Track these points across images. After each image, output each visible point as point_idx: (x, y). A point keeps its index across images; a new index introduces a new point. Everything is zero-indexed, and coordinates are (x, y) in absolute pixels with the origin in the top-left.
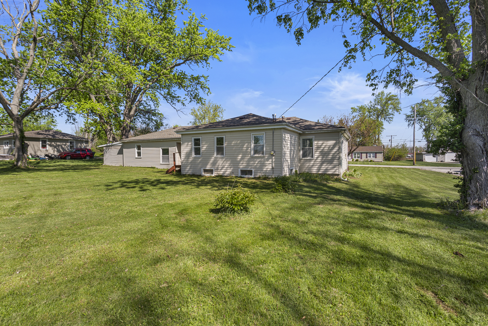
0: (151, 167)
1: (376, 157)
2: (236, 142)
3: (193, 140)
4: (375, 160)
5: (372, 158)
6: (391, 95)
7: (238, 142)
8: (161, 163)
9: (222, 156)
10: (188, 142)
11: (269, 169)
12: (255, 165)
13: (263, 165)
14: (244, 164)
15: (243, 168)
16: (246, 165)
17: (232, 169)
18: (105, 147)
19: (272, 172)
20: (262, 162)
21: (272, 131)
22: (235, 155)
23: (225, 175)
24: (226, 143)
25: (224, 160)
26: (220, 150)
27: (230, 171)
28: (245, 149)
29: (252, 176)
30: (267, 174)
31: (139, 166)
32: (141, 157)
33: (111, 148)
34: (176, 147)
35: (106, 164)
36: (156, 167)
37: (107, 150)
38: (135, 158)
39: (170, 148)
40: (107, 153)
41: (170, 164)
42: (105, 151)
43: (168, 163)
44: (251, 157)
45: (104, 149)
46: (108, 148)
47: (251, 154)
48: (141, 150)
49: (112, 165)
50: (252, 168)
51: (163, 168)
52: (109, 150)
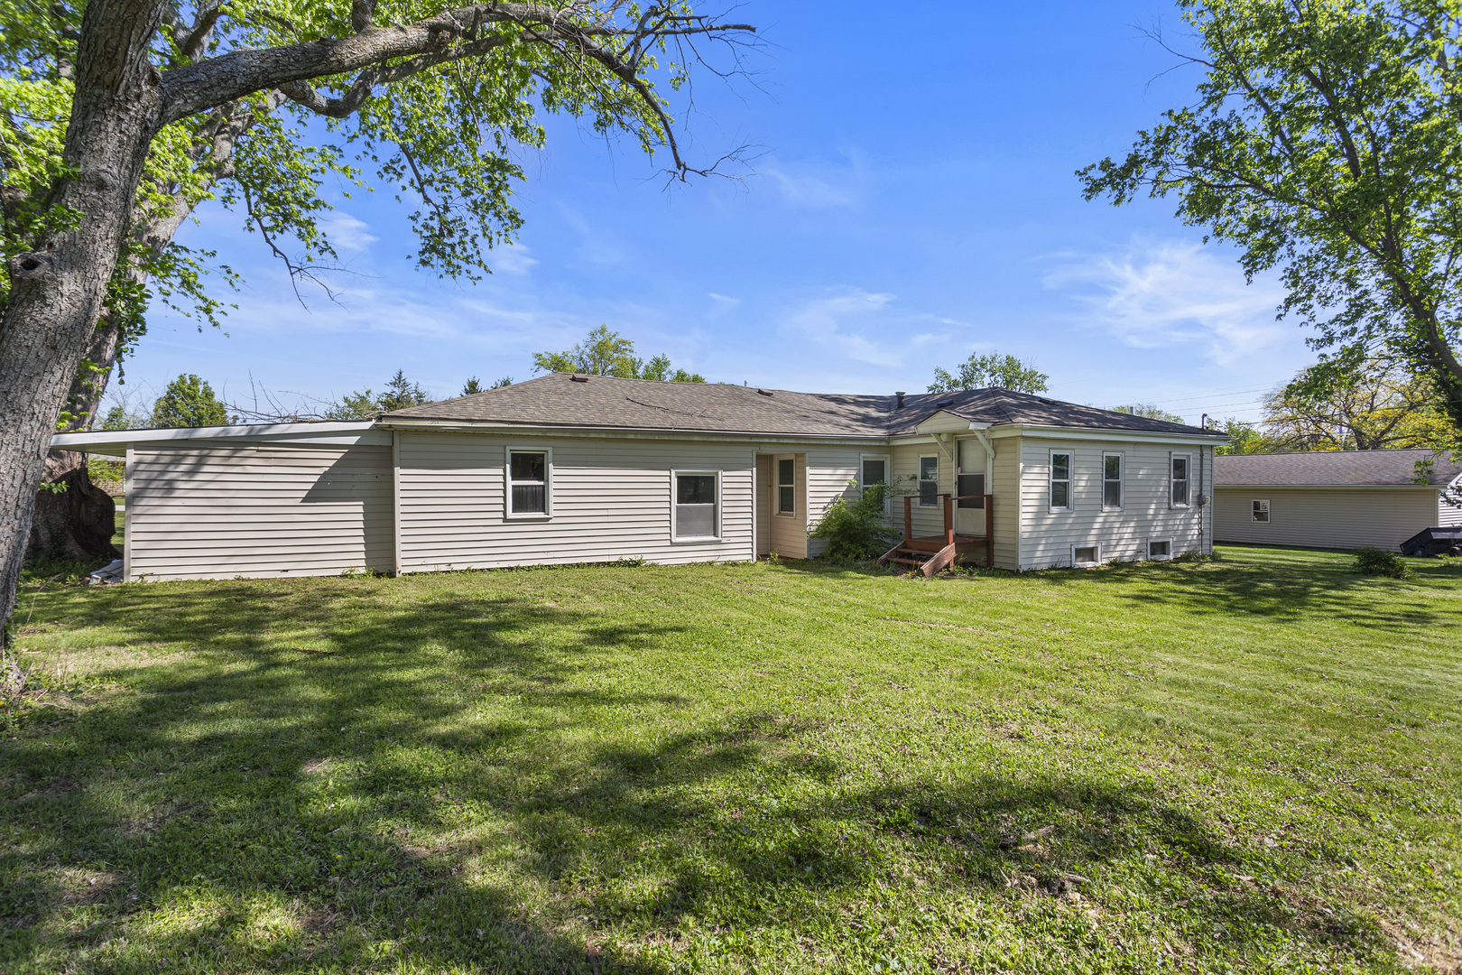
0: (617, 564)
2: (1146, 471)
7: (1150, 471)
8: (676, 539)
9: (1118, 509)
10: (1042, 463)
11: (1195, 537)
12: (1175, 528)
13: (1187, 527)
14: (1157, 529)
15: (1156, 537)
16: (1160, 529)
17: (1138, 542)
19: (1199, 542)
20: (1186, 522)
21: (1199, 452)
23: (1124, 558)
24: (1126, 471)
25: (1122, 518)
26: (1113, 493)
27: (1135, 547)
28: (1161, 489)
29: (1171, 556)
30: (1193, 548)
31: (530, 564)
32: (552, 514)
33: (233, 461)
34: (755, 469)
35: (155, 571)
36: (649, 558)
37: (182, 468)
38: (500, 522)
39: (724, 473)
40: (177, 494)
41: (724, 541)
42: (150, 480)
43: (712, 538)
44: (1170, 509)
45: (138, 463)
46: (190, 460)
47: (1169, 504)
48: (552, 479)
49: (245, 576)
50: (1170, 537)
51: (689, 561)
52: (206, 469)
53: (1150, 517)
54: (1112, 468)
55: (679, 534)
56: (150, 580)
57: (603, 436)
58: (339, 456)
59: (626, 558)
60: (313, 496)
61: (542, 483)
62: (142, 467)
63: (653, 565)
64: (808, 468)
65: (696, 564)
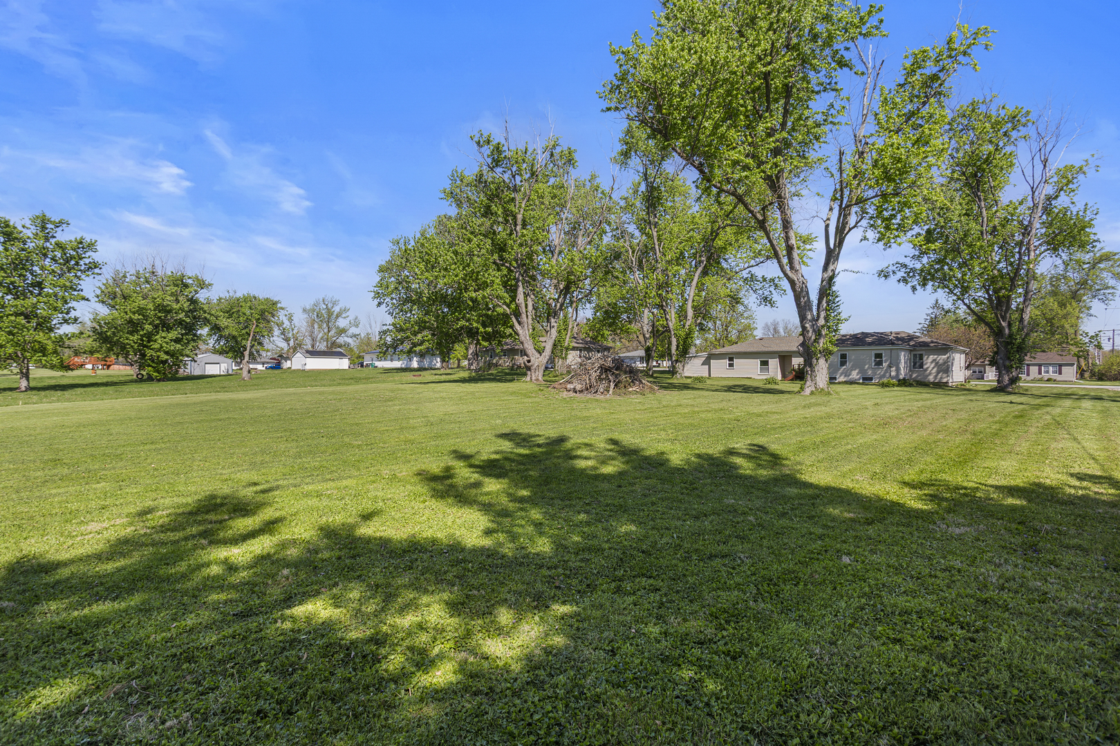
0: (746, 378)
1: (1060, 373)
4: (1059, 377)
5: (1051, 375)
6: (1103, 251)
8: (759, 373)
32: (733, 368)
34: (778, 359)
36: (753, 377)
39: (770, 360)
41: (770, 374)
57: (750, 353)
61: (734, 363)
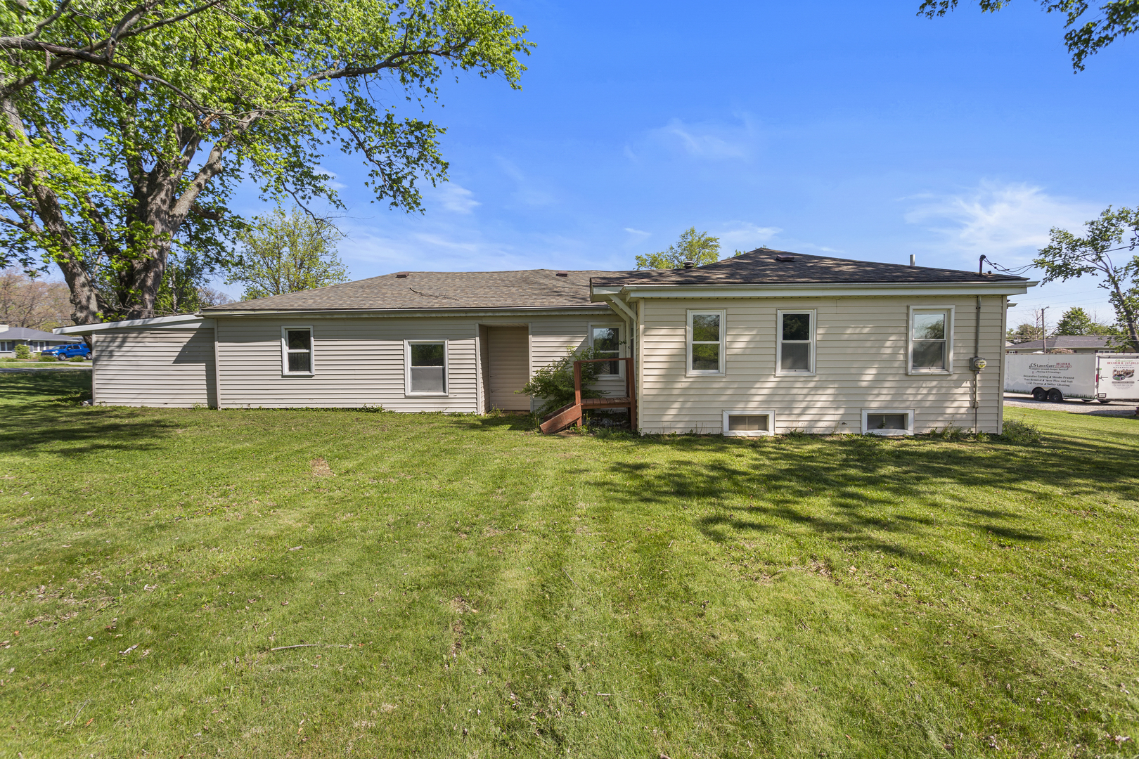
0: (361, 410)
2: (858, 331)
3: (690, 321)
7: (866, 330)
8: (409, 393)
9: (805, 373)
10: (673, 324)
11: (963, 411)
12: (919, 397)
13: (946, 397)
14: (882, 398)
15: (879, 408)
16: (888, 398)
17: (841, 411)
18: (98, 332)
19: (971, 417)
20: (943, 391)
21: (974, 303)
22: (853, 371)
23: (815, 431)
24: (820, 331)
25: (811, 385)
26: (796, 356)
27: (837, 418)
28: (889, 351)
29: (910, 432)
30: (957, 424)
31: (300, 406)
32: (314, 372)
33: (138, 340)
34: (478, 339)
35: (106, 400)
36: (387, 407)
37: (116, 344)
38: (280, 378)
39: (450, 342)
40: (114, 358)
41: (451, 396)
42: (102, 351)
43: (442, 394)
44: (907, 374)
45: (97, 342)
46: (119, 340)
47: (906, 368)
48: (313, 348)
49: (145, 405)
50: (907, 408)
51: (420, 411)
52: (127, 344)
53: (864, 384)
54: (796, 328)
55: (413, 389)
56: (104, 405)
57: (344, 316)
58: (191, 335)
59: (368, 406)
60: (180, 360)
61: (308, 351)
62: (98, 344)
63: (391, 412)
64: (530, 337)
65: (425, 413)
